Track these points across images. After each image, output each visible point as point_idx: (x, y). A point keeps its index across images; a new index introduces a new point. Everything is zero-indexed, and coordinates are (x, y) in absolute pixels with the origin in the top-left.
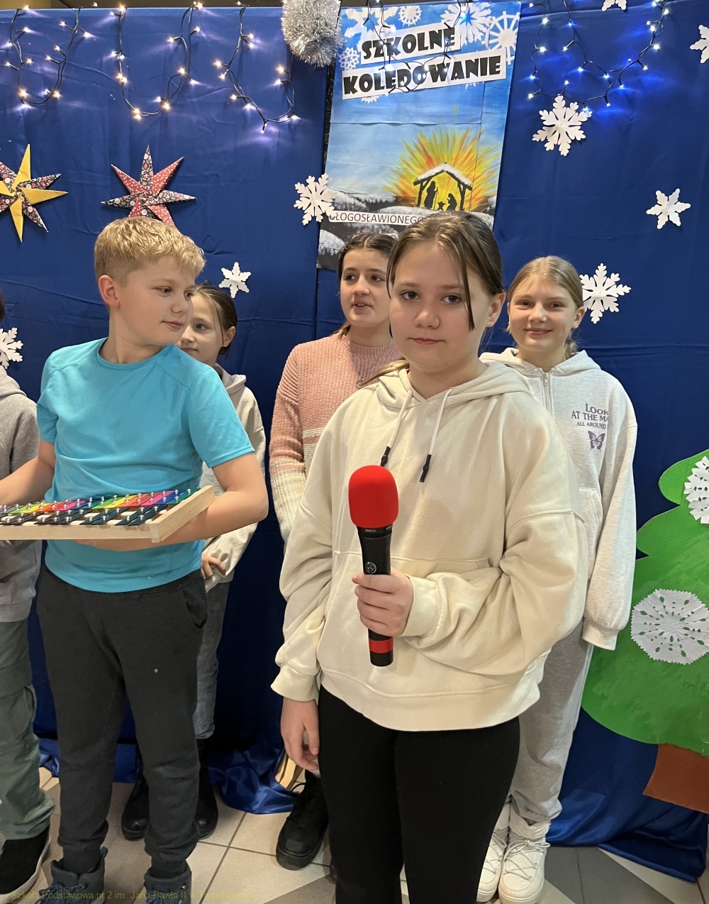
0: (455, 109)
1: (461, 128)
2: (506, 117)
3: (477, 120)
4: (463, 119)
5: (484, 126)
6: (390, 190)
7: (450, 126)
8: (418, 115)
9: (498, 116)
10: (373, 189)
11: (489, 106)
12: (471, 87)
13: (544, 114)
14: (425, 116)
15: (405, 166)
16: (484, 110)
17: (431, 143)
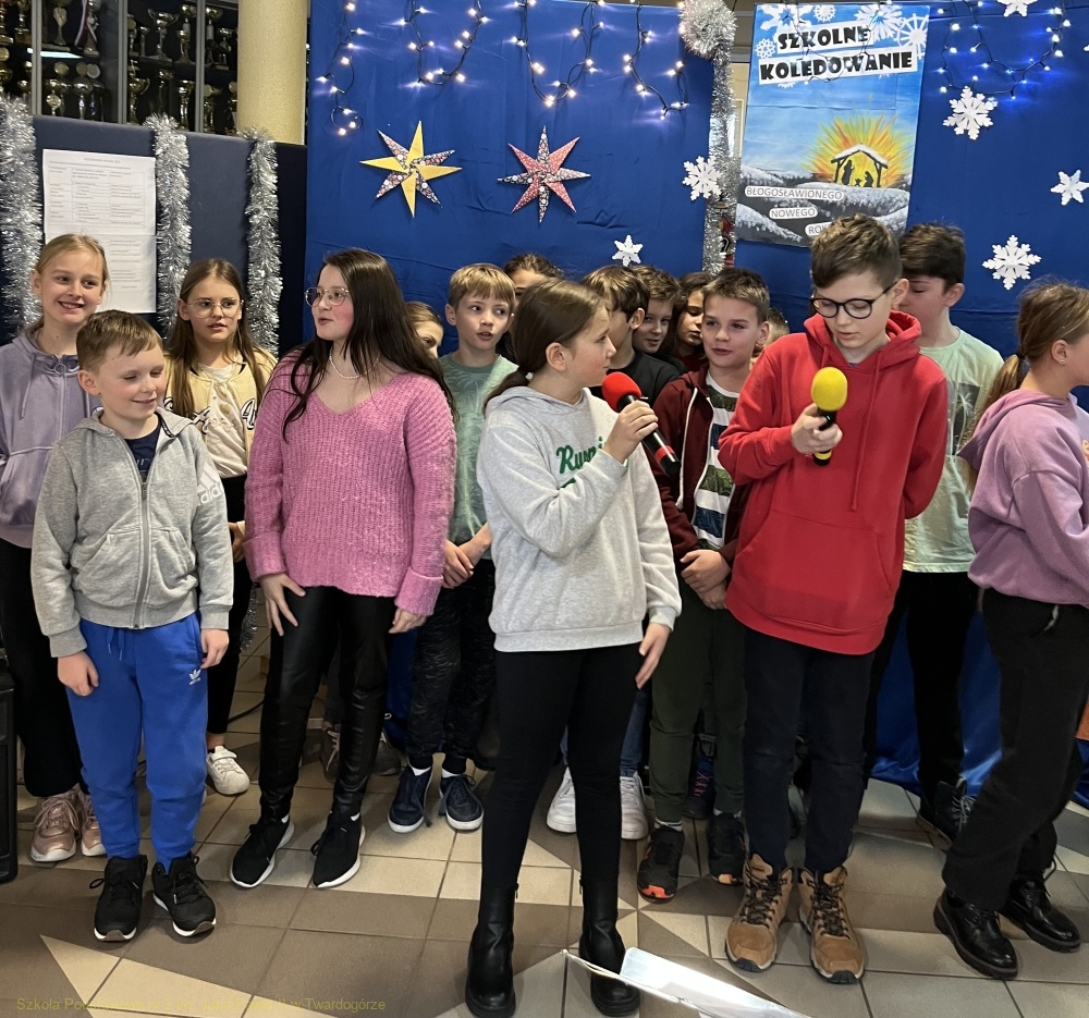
0: (871, 96)
1: (876, 114)
2: (918, 104)
3: (891, 107)
4: (877, 105)
5: (898, 112)
6: (808, 167)
7: (866, 111)
8: (834, 100)
9: (911, 104)
10: (790, 167)
11: (901, 94)
12: (884, 77)
13: (953, 103)
14: (841, 101)
15: (822, 146)
16: (898, 98)
17: (847, 126)
